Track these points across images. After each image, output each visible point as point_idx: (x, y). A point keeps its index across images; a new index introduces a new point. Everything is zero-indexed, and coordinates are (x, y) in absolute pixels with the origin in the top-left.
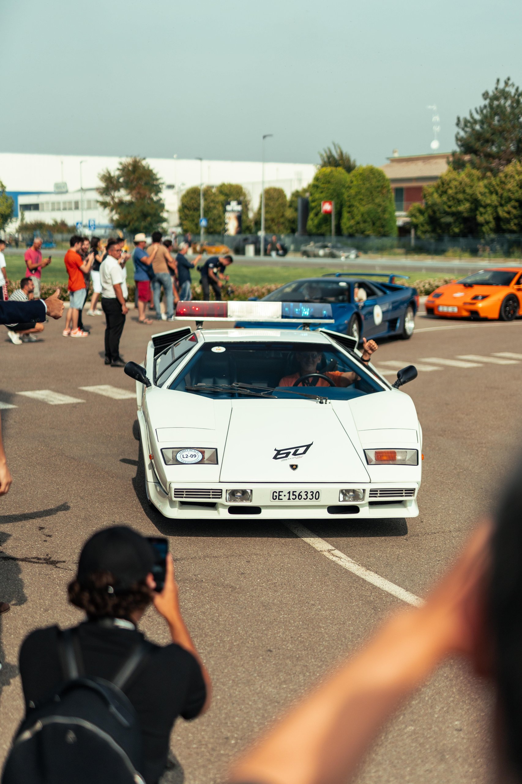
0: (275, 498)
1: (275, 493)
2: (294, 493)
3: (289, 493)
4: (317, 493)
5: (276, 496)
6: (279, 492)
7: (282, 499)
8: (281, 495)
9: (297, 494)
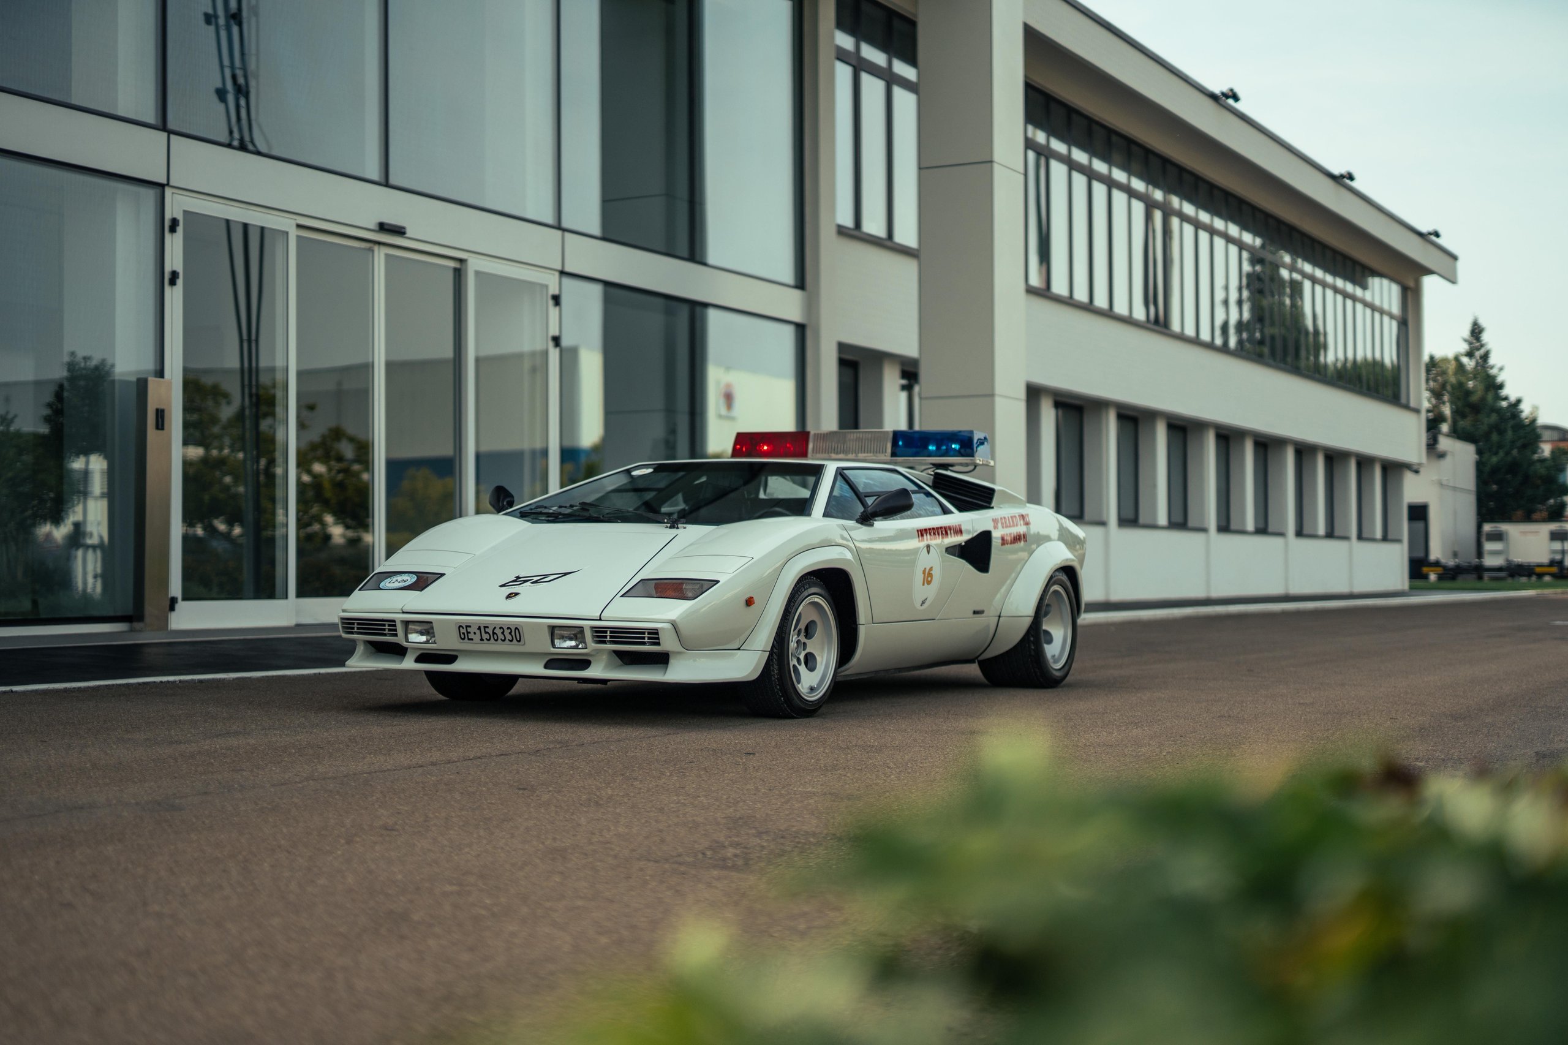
0: (463, 637)
1: (461, 628)
2: (487, 630)
3: (479, 628)
4: (517, 631)
5: (464, 633)
6: (467, 626)
7: (472, 639)
8: (470, 633)
9: (490, 630)
